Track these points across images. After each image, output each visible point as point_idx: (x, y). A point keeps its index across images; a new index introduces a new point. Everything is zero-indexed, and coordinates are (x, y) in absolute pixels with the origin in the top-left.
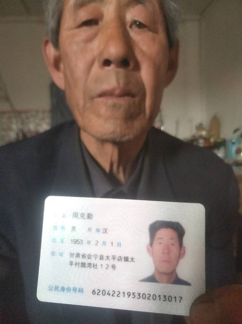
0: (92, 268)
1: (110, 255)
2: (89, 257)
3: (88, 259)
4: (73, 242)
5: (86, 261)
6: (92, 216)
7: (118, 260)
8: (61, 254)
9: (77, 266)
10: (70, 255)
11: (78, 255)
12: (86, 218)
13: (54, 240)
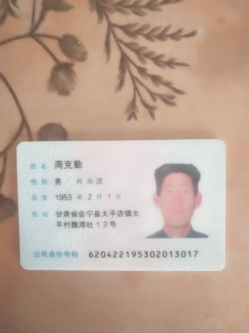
0: (86, 227)
2: (82, 214)
3: (80, 217)
4: (59, 197)
6: (80, 164)
7: (119, 215)
8: (45, 215)
11: (67, 213)
12: (73, 167)
13: (34, 197)
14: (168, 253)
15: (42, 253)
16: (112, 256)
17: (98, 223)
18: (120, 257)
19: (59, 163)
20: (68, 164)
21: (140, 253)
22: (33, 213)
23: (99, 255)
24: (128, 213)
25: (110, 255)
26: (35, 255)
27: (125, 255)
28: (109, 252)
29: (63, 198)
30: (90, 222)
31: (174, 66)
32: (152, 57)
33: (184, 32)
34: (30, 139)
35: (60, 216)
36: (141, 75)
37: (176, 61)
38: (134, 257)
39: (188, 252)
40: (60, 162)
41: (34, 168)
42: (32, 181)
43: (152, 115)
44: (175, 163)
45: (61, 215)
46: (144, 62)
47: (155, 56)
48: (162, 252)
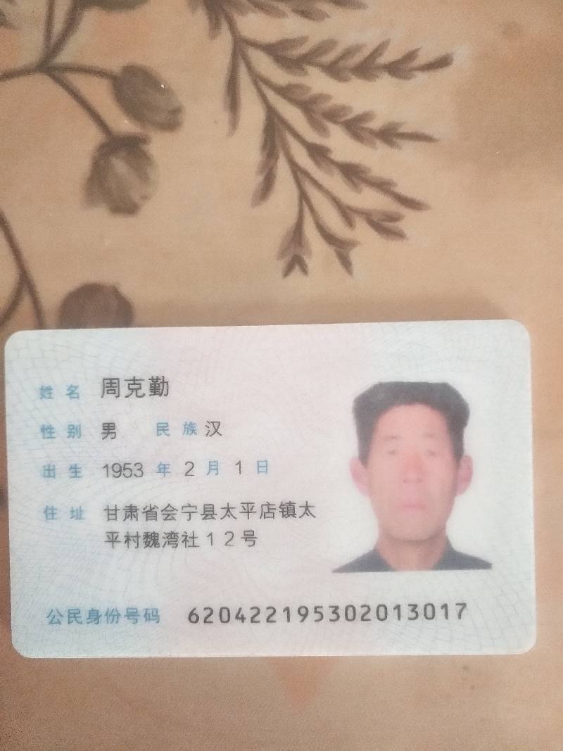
0: (181, 545)
1: (236, 502)
2: (169, 513)
3: (165, 520)
4: (110, 470)
5: (160, 526)
6: (165, 384)
7: (264, 515)
8: (77, 514)
9: (133, 544)
10: (105, 513)
11: (131, 511)
12: (148, 393)
13: (49, 470)
14: (390, 609)
15: (67, 614)
16: (248, 620)
17: (211, 534)
18: (268, 620)
19: (111, 383)
20: (135, 384)
21: (318, 610)
22: (45, 512)
23: (215, 617)
24: (288, 510)
25: (242, 615)
26: (51, 618)
27: (280, 615)
28: (240, 609)
29: (120, 471)
30: (190, 534)
31: (399, 141)
32: (343, 119)
33: (422, 59)
34: (40, 324)
35: (114, 517)
36: (317, 163)
37: (402, 130)
38: (302, 621)
39: (440, 605)
40: (113, 381)
41: (47, 396)
42: (43, 429)
43: (346, 263)
44: (405, 380)
45: (115, 514)
46: (322, 131)
47: (350, 116)
48: (376, 606)
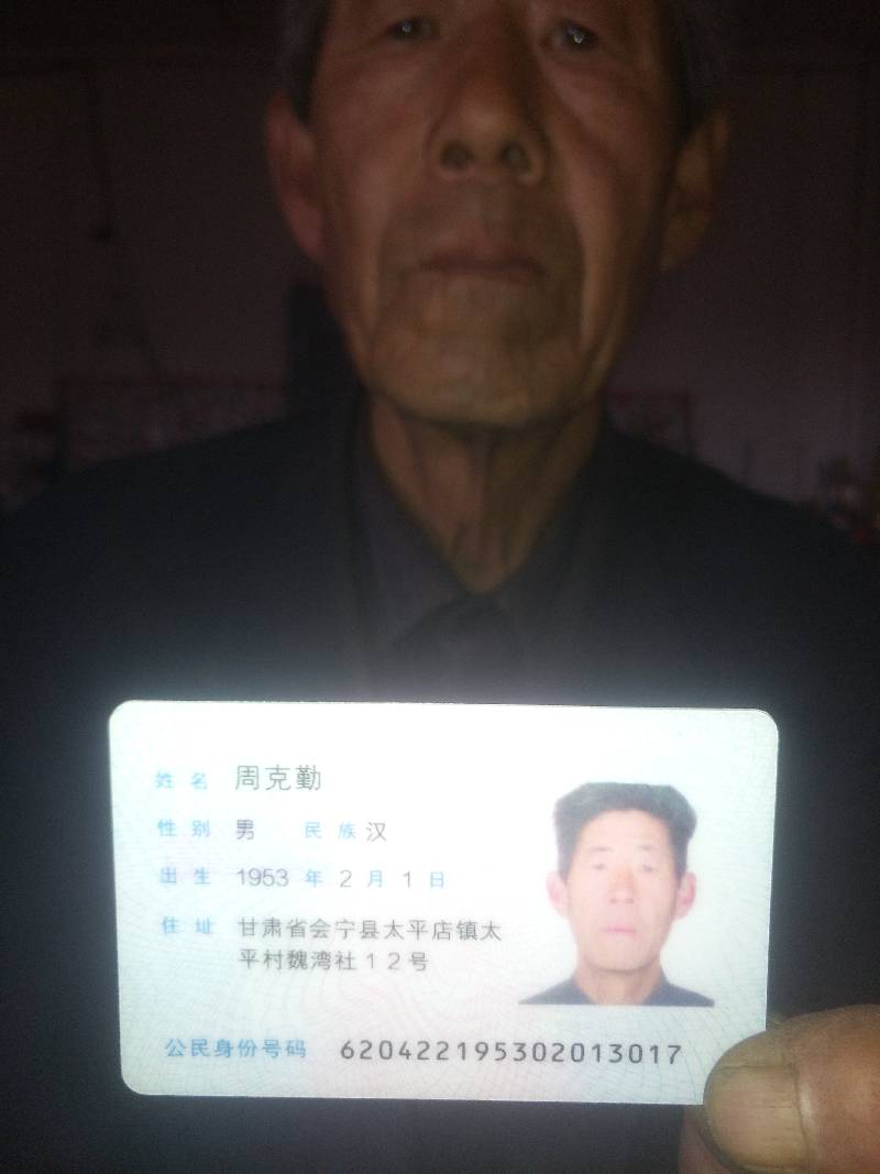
0: (334, 966)
1: (403, 920)
2: (320, 930)
3: (316, 936)
5: (309, 945)
6: (317, 776)
7: (437, 935)
8: (204, 927)
9: (274, 965)
10: (241, 927)
11: (272, 926)
12: (295, 785)
13: (168, 874)
14: (588, 1049)
15: (190, 1045)
16: (414, 1056)
17: (371, 956)
18: (439, 1058)
19: (248, 772)
20: (278, 774)
21: (500, 1046)
22: (164, 923)
23: (374, 1053)
24: (468, 931)
25: (407, 1051)
26: (169, 1050)
27: (454, 1052)
28: (405, 1044)
29: (259, 878)
30: (345, 955)
35: (250, 932)
38: (481, 1059)
39: (649, 1047)
40: (251, 769)
41: (165, 784)
42: (160, 825)
45: (253, 929)
48: (571, 1044)
